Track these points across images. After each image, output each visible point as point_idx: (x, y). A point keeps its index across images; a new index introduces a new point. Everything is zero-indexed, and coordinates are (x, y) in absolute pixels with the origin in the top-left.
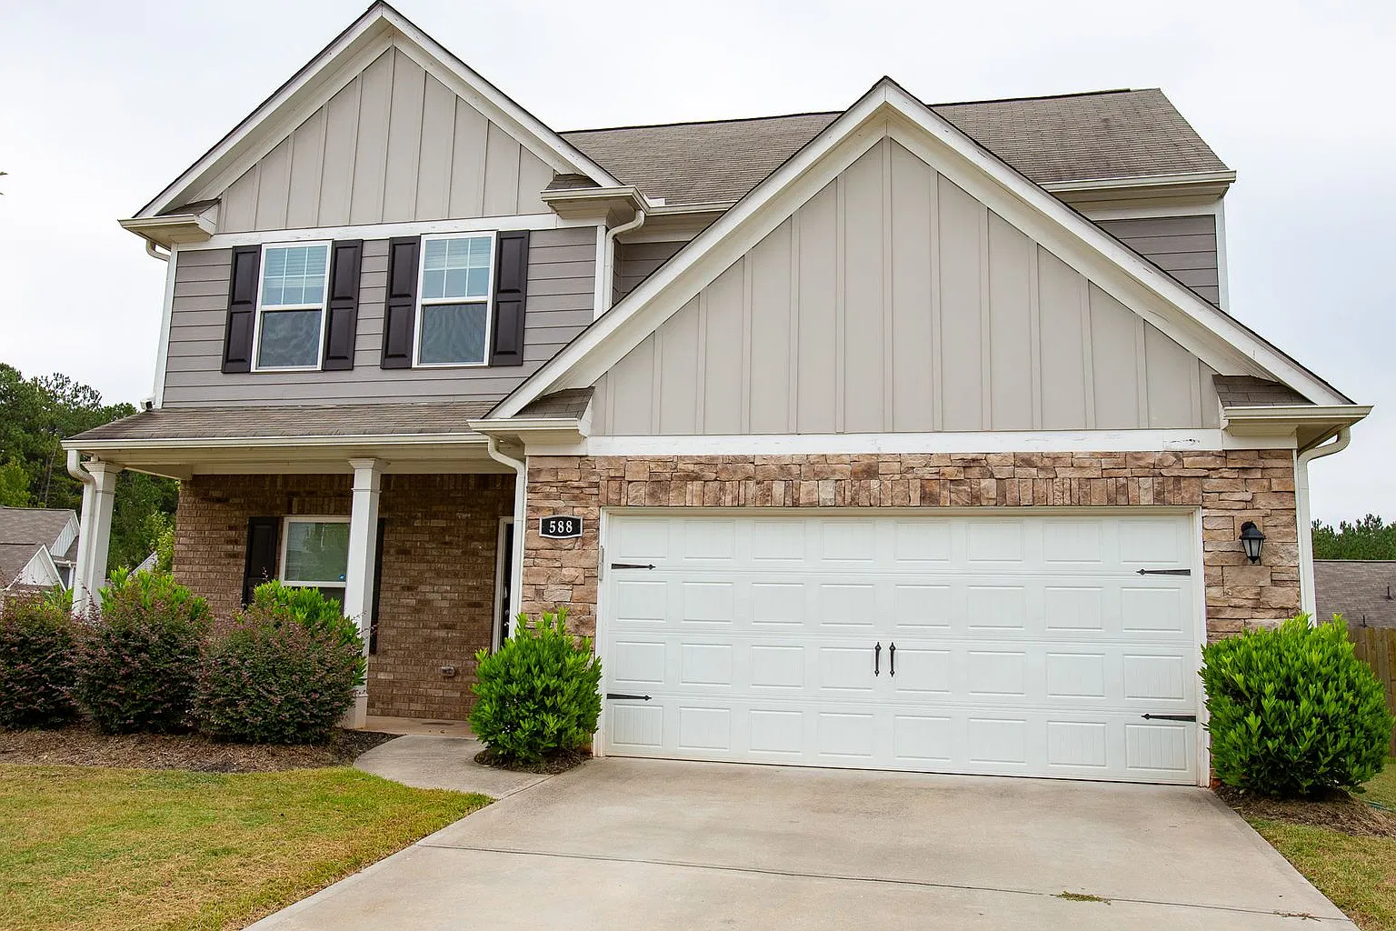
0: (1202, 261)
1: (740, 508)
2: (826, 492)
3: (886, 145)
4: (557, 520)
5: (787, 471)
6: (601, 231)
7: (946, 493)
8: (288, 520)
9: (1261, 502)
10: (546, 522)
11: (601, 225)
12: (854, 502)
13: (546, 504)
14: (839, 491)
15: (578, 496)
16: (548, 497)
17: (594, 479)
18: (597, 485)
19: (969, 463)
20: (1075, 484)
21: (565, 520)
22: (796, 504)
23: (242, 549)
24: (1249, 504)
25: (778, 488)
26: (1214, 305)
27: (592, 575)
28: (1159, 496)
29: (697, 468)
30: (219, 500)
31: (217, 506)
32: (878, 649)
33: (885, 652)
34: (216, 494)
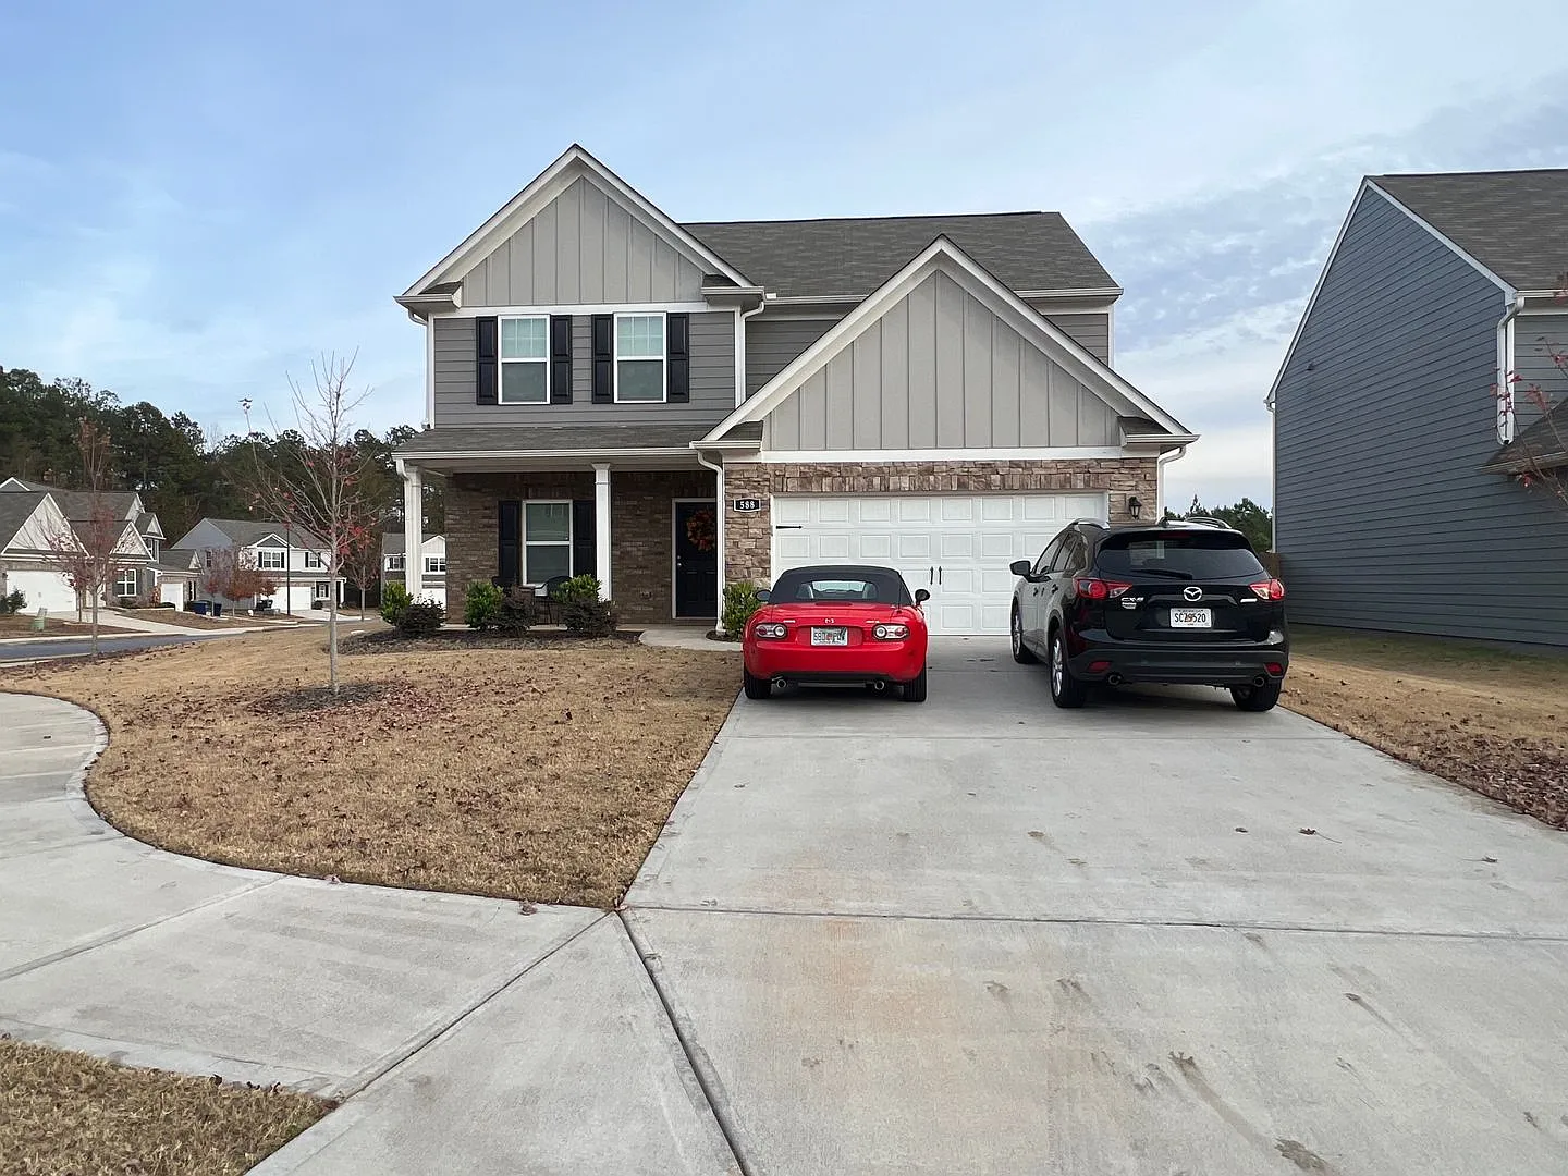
0: (1101, 342)
1: (854, 493)
2: (905, 483)
3: (939, 275)
4: (745, 501)
5: (880, 470)
6: (737, 315)
7: (971, 482)
8: (525, 503)
9: (1141, 487)
10: (738, 502)
11: (737, 310)
12: (921, 489)
13: (737, 491)
14: (912, 482)
15: (757, 487)
16: (739, 487)
17: (766, 476)
18: (768, 480)
19: (985, 465)
20: (1043, 478)
21: (750, 500)
22: (887, 489)
23: (496, 521)
24: (1135, 488)
25: (877, 481)
26: (1106, 366)
27: (767, 532)
28: (1087, 483)
29: (828, 470)
30: (474, 490)
31: (474, 494)
32: (932, 570)
33: (936, 571)
34: (472, 486)
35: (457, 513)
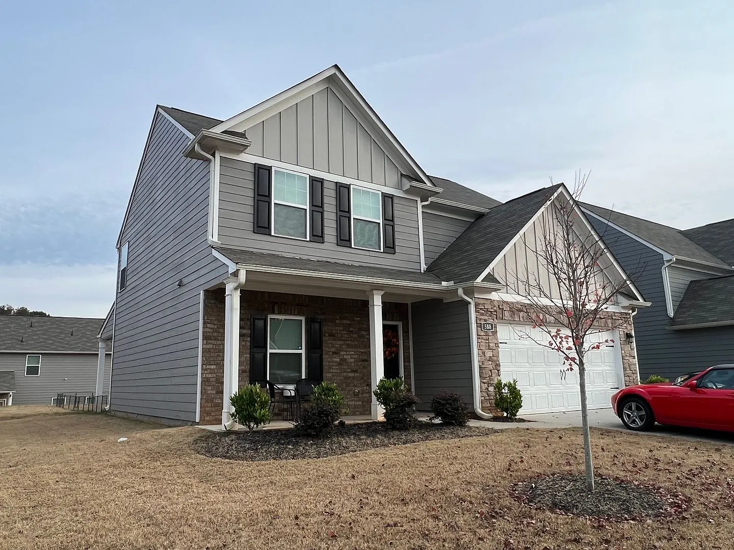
2: (552, 319)
4: (487, 324)
6: (419, 203)
10: (483, 324)
11: (419, 200)
13: (482, 317)
14: (555, 318)
15: (491, 315)
16: (482, 314)
17: (495, 308)
18: (496, 311)
24: (626, 328)
27: (497, 346)
28: (612, 324)
32: (561, 371)
35: (216, 322)
